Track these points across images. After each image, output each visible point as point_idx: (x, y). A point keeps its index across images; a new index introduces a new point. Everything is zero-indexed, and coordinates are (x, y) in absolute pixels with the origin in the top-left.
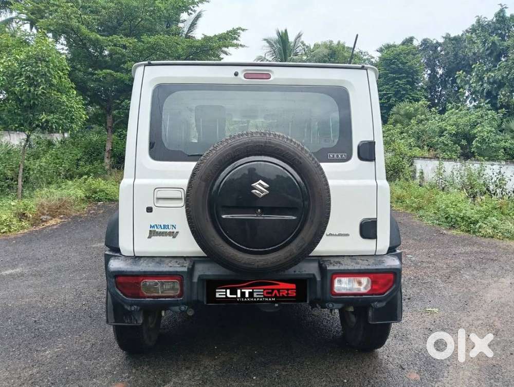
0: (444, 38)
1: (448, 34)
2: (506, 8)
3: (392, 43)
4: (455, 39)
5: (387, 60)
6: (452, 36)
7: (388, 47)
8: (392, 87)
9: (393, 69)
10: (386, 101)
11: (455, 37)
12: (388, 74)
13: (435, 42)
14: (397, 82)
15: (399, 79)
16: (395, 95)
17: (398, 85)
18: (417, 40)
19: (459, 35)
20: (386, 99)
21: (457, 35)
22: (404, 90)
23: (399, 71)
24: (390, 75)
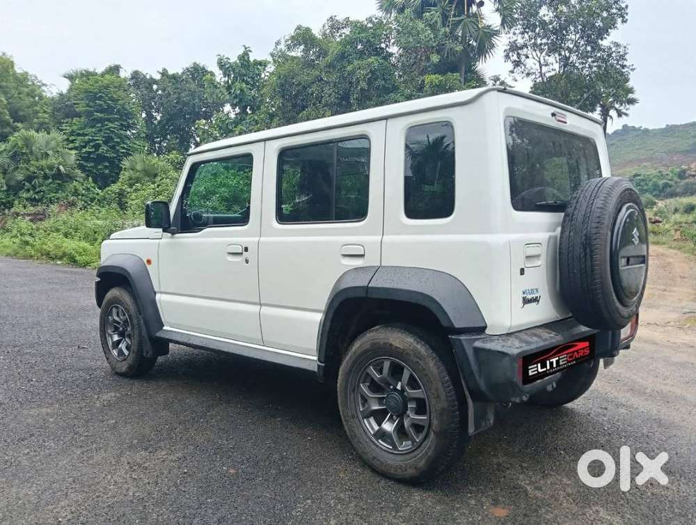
0: (160, 73)
1: (165, 69)
2: (250, 51)
3: (91, 70)
4: (174, 77)
5: (91, 92)
6: (171, 72)
7: (87, 75)
8: (101, 131)
9: (100, 105)
10: (94, 150)
11: (173, 75)
12: (91, 112)
13: (148, 77)
14: (107, 125)
15: (109, 120)
16: (106, 143)
17: (108, 129)
18: (126, 71)
19: (177, 73)
20: (93, 147)
21: (175, 72)
22: (118, 138)
23: (109, 110)
24: (95, 114)
